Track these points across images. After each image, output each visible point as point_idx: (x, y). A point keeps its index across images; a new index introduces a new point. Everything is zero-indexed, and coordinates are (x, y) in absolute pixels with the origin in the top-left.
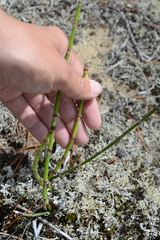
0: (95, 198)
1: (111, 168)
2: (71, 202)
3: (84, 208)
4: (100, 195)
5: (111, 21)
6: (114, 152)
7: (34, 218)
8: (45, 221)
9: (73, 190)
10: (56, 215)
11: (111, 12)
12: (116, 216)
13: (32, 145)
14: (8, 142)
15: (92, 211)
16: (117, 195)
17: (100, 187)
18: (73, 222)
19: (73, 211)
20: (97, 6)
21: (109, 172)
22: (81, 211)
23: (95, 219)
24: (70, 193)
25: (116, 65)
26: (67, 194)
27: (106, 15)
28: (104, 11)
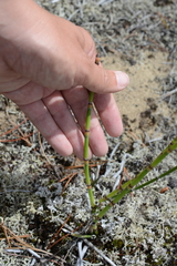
0: (144, 226)
1: (163, 198)
2: (119, 227)
3: (132, 235)
4: (149, 223)
5: (171, 45)
6: (166, 182)
7: (80, 240)
8: (90, 244)
9: (122, 215)
10: (102, 240)
11: (172, 36)
12: (164, 247)
13: (80, 165)
14: (56, 159)
15: (140, 239)
16: (168, 226)
17: (150, 216)
18: (120, 249)
19: (120, 237)
20: (158, 29)
21: (160, 201)
22: (128, 238)
23: (142, 248)
24: (119, 218)
25: (173, 91)
26: (116, 219)
27: (167, 38)
28: (165, 34)
